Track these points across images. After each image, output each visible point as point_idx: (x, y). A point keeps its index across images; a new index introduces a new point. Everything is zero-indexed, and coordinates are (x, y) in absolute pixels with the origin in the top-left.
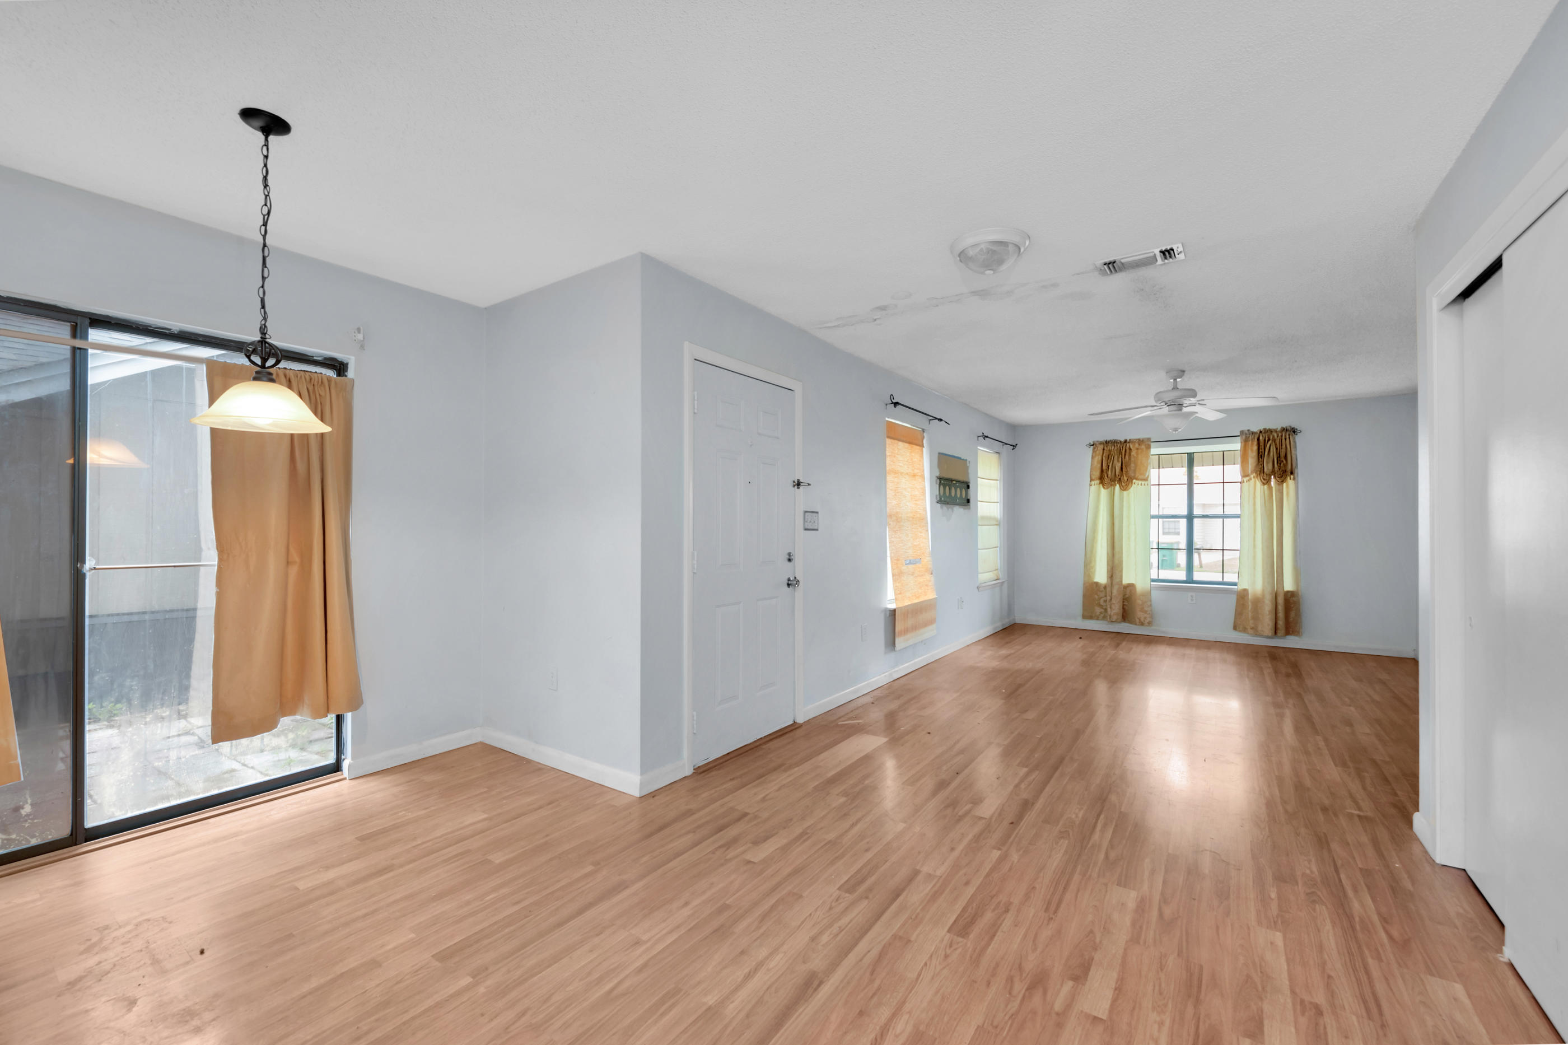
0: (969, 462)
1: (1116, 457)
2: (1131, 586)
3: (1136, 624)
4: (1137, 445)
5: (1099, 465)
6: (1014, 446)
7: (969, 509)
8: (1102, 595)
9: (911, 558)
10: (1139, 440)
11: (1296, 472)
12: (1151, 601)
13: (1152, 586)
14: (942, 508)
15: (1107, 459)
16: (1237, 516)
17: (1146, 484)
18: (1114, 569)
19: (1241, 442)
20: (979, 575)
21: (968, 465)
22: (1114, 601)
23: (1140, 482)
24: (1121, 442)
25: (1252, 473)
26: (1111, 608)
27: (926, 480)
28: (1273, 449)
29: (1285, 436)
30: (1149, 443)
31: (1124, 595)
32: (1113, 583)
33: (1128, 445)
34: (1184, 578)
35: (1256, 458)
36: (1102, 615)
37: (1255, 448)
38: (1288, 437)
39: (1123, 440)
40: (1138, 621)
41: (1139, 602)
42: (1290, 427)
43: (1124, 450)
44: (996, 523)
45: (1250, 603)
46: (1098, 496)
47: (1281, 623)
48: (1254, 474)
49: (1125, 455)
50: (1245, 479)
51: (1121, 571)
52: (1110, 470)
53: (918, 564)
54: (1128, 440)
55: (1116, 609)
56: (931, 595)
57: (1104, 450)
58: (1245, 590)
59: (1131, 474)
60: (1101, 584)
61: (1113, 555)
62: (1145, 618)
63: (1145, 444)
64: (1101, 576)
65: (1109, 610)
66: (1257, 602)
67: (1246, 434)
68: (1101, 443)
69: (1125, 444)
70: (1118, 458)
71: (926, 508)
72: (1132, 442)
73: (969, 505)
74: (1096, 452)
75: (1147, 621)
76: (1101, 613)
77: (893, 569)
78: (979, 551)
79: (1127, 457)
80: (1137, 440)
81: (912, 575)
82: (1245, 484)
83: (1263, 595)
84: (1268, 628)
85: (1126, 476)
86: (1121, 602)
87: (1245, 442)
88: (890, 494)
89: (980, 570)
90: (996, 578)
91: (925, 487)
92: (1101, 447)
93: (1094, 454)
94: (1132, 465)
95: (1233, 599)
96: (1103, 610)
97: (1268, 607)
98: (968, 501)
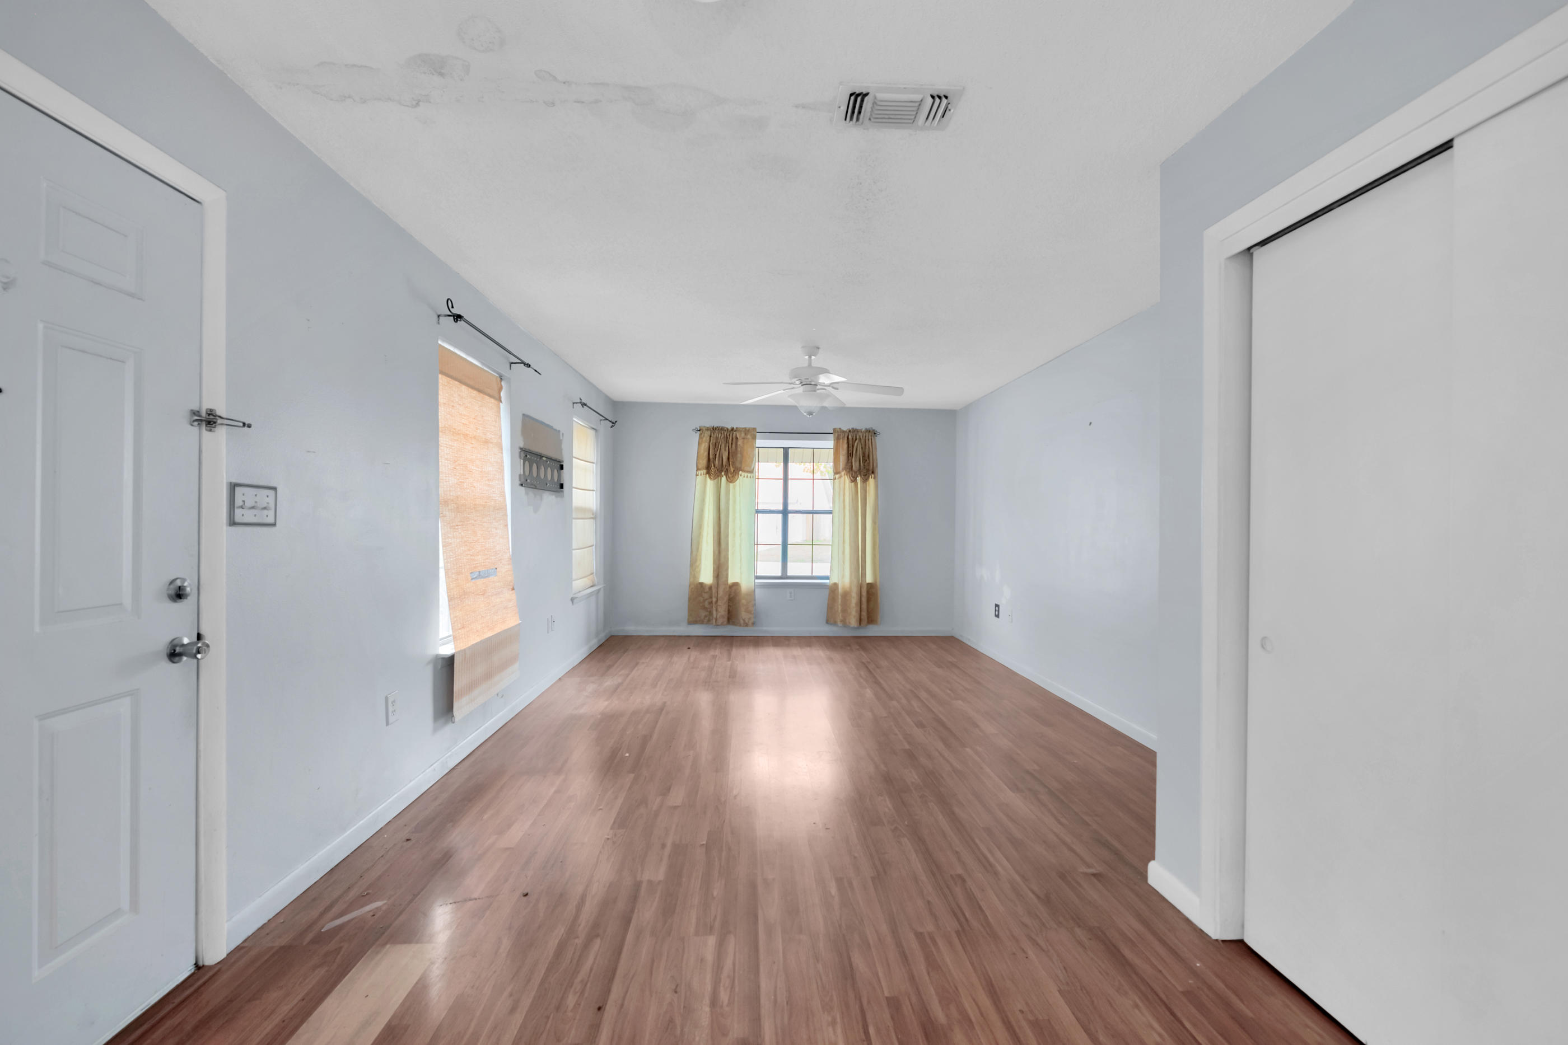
0: (563, 434)
1: (723, 445)
2: (736, 585)
3: (740, 626)
4: (743, 435)
5: (706, 454)
6: (613, 423)
7: (563, 496)
8: (706, 596)
9: (480, 569)
10: (745, 429)
11: (876, 472)
12: (755, 600)
13: (756, 584)
14: (527, 493)
15: (714, 447)
16: (830, 512)
17: (752, 477)
18: (720, 568)
19: (834, 440)
20: (573, 582)
21: (561, 438)
22: (719, 603)
23: (746, 474)
24: (728, 429)
25: (843, 470)
26: (717, 610)
27: (504, 452)
28: (859, 448)
29: (868, 437)
30: (755, 433)
31: (730, 595)
32: (720, 582)
33: (734, 433)
34: (779, 574)
35: (846, 456)
36: (707, 618)
37: (845, 446)
38: (870, 437)
39: (730, 428)
40: (742, 622)
41: (744, 601)
42: (872, 428)
43: (731, 438)
44: (592, 516)
45: (840, 597)
46: (705, 486)
47: (864, 614)
48: (845, 471)
49: (732, 444)
50: (837, 476)
51: (727, 569)
52: (717, 459)
53: (491, 578)
54: (735, 428)
55: (722, 610)
56: (512, 621)
57: (711, 436)
58: (835, 584)
59: (738, 465)
60: (706, 585)
61: (719, 552)
62: (750, 619)
63: (751, 433)
64: (706, 576)
65: (714, 613)
66: (846, 595)
67: (838, 432)
68: (708, 429)
69: (732, 432)
70: (725, 446)
71: (504, 492)
72: (739, 431)
73: (562, 492)
74: (702, 438)
75: (751, 622)
76: (706, 616)
77: (449, 589)
78: (574, 551)
79: (734, 446)
80: (743, 428)
81: (483, 594)
82: (837, 481)
83: (850, 587)
84: (853, 622)
85: (733, 467)
86: (727, 603)
87: (837, 439)
88: (445, 466)
89: (574, 577)
90: (591, 585)
91: (502, 462)
92: (707, 434)
93: (700, 441)
94: (739, 455)
95: (826, 592)
96: (707, 613)
97: (854, 600)
98: (562, 486)
